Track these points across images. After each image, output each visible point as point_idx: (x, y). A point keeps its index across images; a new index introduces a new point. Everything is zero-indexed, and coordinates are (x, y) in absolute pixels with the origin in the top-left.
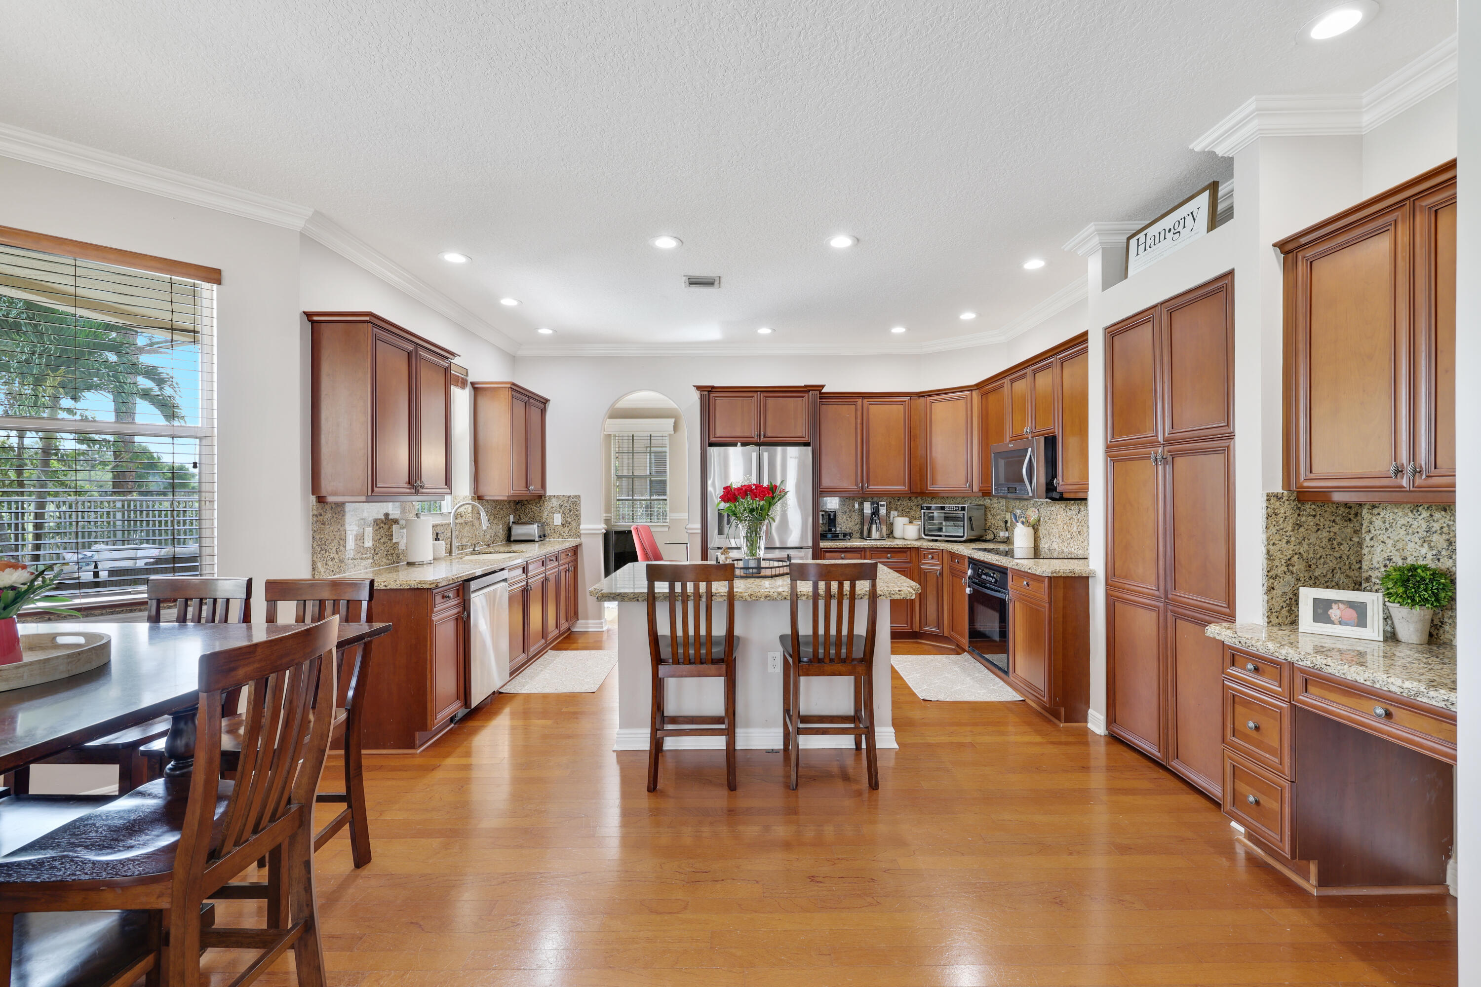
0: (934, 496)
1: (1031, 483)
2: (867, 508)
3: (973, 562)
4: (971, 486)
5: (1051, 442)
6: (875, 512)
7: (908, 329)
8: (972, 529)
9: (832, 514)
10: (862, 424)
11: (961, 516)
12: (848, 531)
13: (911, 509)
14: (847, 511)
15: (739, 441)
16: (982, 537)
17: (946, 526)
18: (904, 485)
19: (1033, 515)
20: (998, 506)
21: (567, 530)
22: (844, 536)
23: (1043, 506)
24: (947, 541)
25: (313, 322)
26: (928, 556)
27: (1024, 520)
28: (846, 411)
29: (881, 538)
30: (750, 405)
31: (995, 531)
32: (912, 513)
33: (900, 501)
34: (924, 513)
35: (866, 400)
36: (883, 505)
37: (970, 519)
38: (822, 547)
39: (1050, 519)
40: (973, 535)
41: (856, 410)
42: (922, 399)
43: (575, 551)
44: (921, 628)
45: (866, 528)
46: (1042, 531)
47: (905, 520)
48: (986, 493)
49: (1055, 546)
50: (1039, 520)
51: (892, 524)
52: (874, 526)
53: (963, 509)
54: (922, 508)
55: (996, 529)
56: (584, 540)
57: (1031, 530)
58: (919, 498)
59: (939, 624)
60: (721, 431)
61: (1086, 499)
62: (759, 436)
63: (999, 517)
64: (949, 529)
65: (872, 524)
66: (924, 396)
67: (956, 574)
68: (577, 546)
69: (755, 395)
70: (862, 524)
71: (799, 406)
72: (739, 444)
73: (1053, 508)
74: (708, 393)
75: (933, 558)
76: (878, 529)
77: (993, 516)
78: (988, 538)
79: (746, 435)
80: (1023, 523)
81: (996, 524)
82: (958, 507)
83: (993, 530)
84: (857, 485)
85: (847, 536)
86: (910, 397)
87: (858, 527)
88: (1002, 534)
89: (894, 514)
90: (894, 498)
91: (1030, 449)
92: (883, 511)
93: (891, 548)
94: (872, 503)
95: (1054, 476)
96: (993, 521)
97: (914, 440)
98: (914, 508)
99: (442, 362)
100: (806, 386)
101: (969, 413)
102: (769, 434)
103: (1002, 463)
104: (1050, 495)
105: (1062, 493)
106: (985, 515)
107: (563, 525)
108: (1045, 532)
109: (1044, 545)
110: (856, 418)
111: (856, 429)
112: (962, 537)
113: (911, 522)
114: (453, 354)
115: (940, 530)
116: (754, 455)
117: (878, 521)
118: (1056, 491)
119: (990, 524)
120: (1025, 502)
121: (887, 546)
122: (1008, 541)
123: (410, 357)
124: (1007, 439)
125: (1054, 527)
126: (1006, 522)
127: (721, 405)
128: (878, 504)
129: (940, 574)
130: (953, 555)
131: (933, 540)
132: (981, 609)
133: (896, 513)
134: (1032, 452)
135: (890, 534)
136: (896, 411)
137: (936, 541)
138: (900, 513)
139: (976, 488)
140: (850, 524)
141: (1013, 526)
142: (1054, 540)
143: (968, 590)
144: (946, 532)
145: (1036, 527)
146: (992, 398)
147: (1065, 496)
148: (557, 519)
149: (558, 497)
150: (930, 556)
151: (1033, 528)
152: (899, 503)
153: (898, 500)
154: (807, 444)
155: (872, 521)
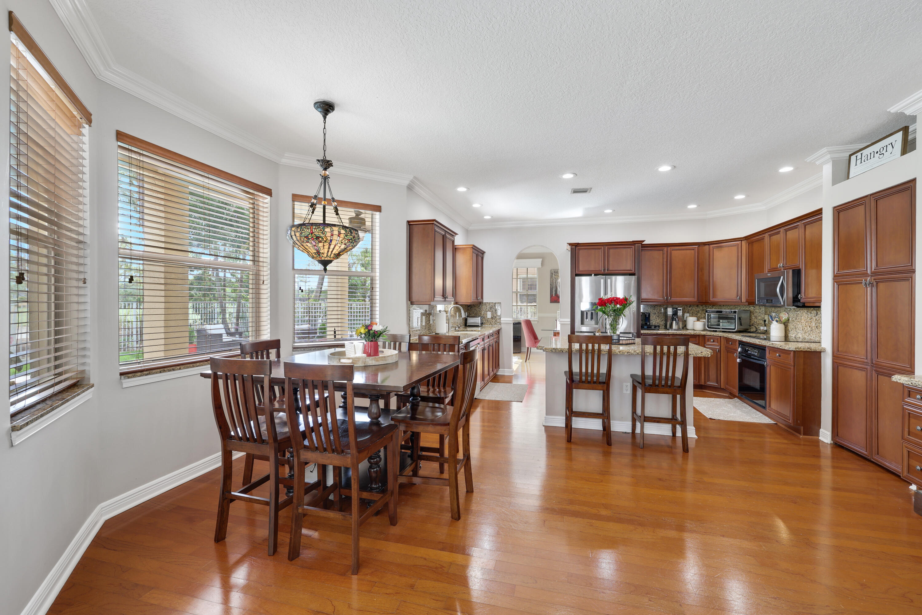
0: (714, 304)
1: (782, 297)
2: (670, 311)
3: (741, 343)
4: (741, 298)
5: (797, 273)
6: (675, 314)
7: (699, 206)
8: (741, 325)
9: (647, 315)
10: (667, 262)
11: (733, 316)
12: (656, 324)
13: (699, 312)
14: (656, 313)
15: (593, 273)
16: (747, 329)
17: (722, 322)
18: (694, 297)
19: (784, 316)
20: (759, 313)
21: (494, 321)
22: (655, 327)
23: (791, 311)
24: (723, 332)
25: (410, 225)
26: (711, 340)
27: (778, 319)
28: (656, 254)
29: (679, 329)
30: (600, 253)
31: (757, 326)
32: (699, 315)
33: (691, 308)
34: (708, 315)
35: (669, 248)
36: (680, 310)
37: (740, 319)
38: (642, 333)
39: (796, 319)
40: (742, 328)
41: (663, 254)
42: (707, 247)
43: (498, 332)
44: (705, 382)
45: (668, 323)
46: (791, 326)
47: (694, 319)
48: (751, 303)
49: (800, 335)
50: (789, 320)
51: (685, 321)
52: (674, 322)
53: (735, 312)
54: (706, 311)
55: (758, 325)
56: (503, 326)
57: (782, 326)
58: (704, 306)
59: (718, 380)
60: (582, 268)
61: (820, 307)
62: (604, 270)
63: (760, 318)
64: (724, 324)
65: (673, 320)
66: (709, 244)
67: (730, 351)
68: (499, 330)
69: (603, 247)
70: (666, 321)
71: (629, 252)
72: (593, 275)
73: (798, 313)
74: (575, 248)
75: (714, 341)
76: (677, 324)
77: (756, 317)
78: (752, 330)
79: (597, 269)
80: (777, 321)
81: (758, 322)
82: (732, 311)
83: (755, 325)
84: (663, 297)
85: (657, 327)
86: (699, 245)
87: (663, 323)
88: (762, 328)
89: (686, 315)
90: (688, 306)
91: (782, 277)
92: (680, 313)
93: (686, 335)
94: (673, 308)
95: (799, 293)
96: (755, 320)
97: (701, 271)
98: (700, 312)
99: (452, 238)
100: (633, 241)
101: (740, 254)
102: (611, 269)
103: (762, 285)
104: (796, 304)
105: (804, 303)
106: (750, 316)
107: (492, 318)
108: (793, 327)
109: (792, 335)
110: (663, 258)
111: (663, 265)
112: (734, 329)
113: (698, 320)
114: (456, 234)
115: (719, 325)
116: (602, 281)
117: (677, 319)
118: (800, 302)
119: (753, 322)
120: (779, 309)
121: (684, 334)
122: (767, 332)
123: (444, 237)
124: (766, 271)
125: (799, 324)
126: (765, 321)
127: (582, 253)
128: (677, 309)
129: (718, 351)
130: (728, 340)
131: (714, 331)
132: (747, 371)
133: (688, 314)
134: (784, 278)
135: (685, 327)
136: (690, 253)
137: (716, 331)
138: (691, 315)
139: (744, 300)
140: (658, 321)
141: (770, 323)
142: (799, 331)
143: (738, 360)
144: (723, 326)
145: (786, 324)
146: (756, 246)
147: (806, 305)
148: (489, 315)
149: (489, 303)
150: (712, 340)
151: (785, 325)
152: (690, 309)
153: (690, 307)
154: (633, 274)
155: (673, 319)
